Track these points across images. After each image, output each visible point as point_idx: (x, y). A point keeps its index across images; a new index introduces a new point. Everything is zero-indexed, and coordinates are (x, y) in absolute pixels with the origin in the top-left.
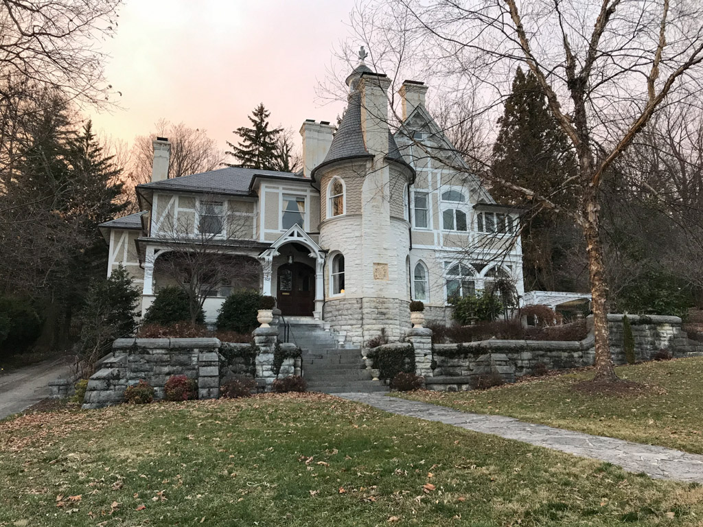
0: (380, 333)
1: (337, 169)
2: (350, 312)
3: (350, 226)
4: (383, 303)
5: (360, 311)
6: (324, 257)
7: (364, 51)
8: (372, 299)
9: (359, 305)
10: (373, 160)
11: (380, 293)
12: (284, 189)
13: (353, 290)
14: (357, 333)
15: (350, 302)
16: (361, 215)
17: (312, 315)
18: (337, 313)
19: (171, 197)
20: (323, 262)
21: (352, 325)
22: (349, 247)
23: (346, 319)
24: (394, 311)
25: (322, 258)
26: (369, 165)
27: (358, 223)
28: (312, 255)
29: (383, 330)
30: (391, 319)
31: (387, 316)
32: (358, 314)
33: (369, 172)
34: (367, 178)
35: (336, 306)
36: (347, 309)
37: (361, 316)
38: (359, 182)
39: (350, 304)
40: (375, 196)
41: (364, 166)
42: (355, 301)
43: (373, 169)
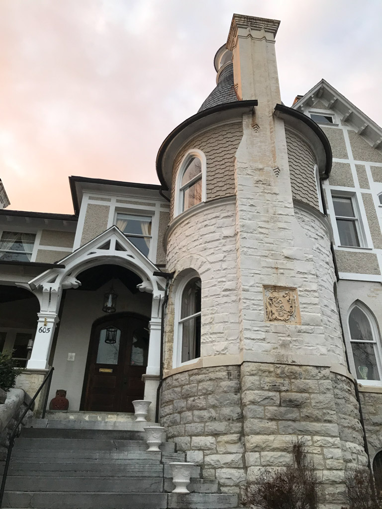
0: (288, 458)
2: (211, 400)
3: (214, 221)
4: (294, 376)
5: (236, 397)
6: (164, 287)
8: (264, 367)
9: (233, 383)
10: (253, 113)
11: (282, 352)
12: (118, 201)
13: (220, 346)
14: (229, 458)
15: (212, 376)
16: (233, 197)
17: (130, 410)
18: (183, 404)
20: (163, 296)
21: (215, 434)
22: (212, 258)
23: (202, 420)
24: (321, 397)
25: (160, 288)
27: (230, 214)
28: (144, 285)
29: (298, 451)
30: (317, 420)
31: (305, 411)
32: (230, 404)
33: (247, 131)
34: (244, 138)
35: (182, 386)
36: (206, 394)
37: (239, 410)
38: (230, 147)
39: (210, 380)
40: (261, 166)
41: (240, 124)
42: (225, 373)
43: (255, 126)
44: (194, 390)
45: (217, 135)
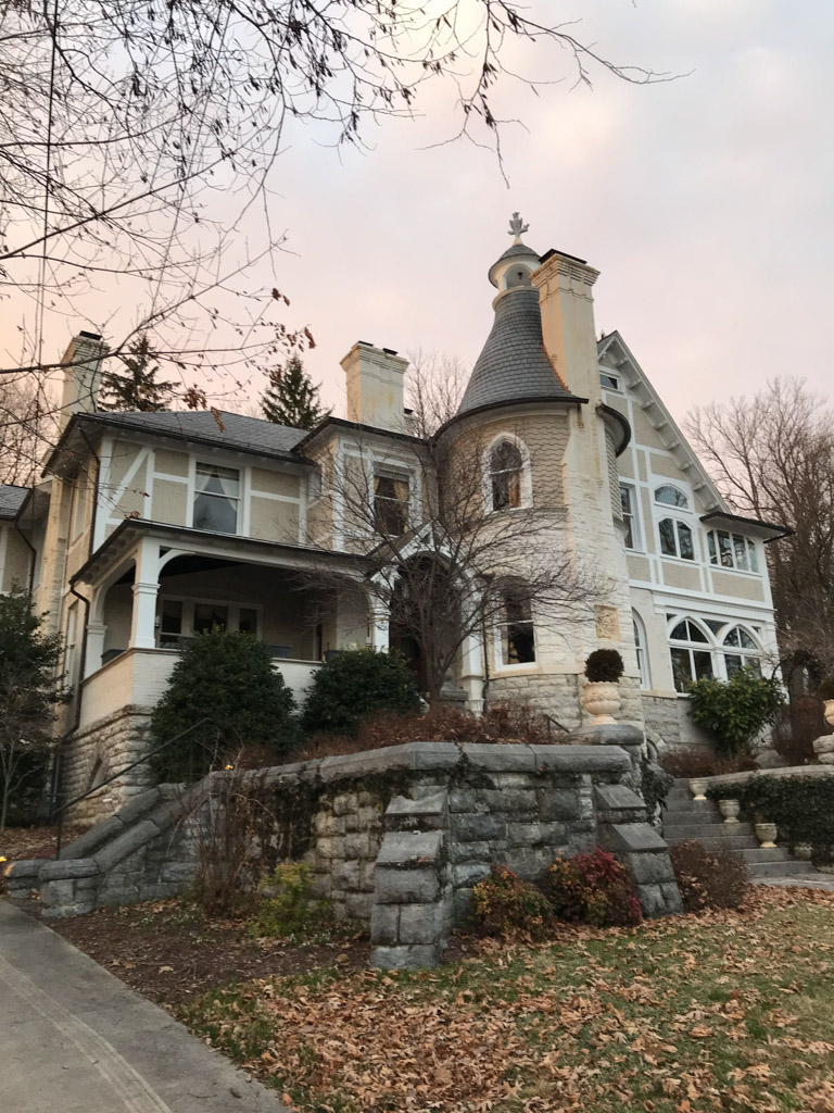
1: (508, 420)
2: (553, 701)
3: (543, 531)
5: (575, 700)
7: (521, 222)
9: (572, 689)
10: (579, 409)
12: (376, 453)
13: (557, 656)
15: (554, 682)
16: (564, 510)
19: (139, 448)
20: (481, 598)
25: (478, 589)
26: (573, 417)
27: (560, 526)
32: (570, 706)
33: (574, 431)
34: (572, 440)
35: (520, 688)
36: (548, 696)
37: (577, 710)
38: (556, 447)
39: (552, 685)
40: (587, 477)
41: (565, 418)
42: (565, 680)
43: (581, 425)
44: (536, 692)
45: (540, 426)
